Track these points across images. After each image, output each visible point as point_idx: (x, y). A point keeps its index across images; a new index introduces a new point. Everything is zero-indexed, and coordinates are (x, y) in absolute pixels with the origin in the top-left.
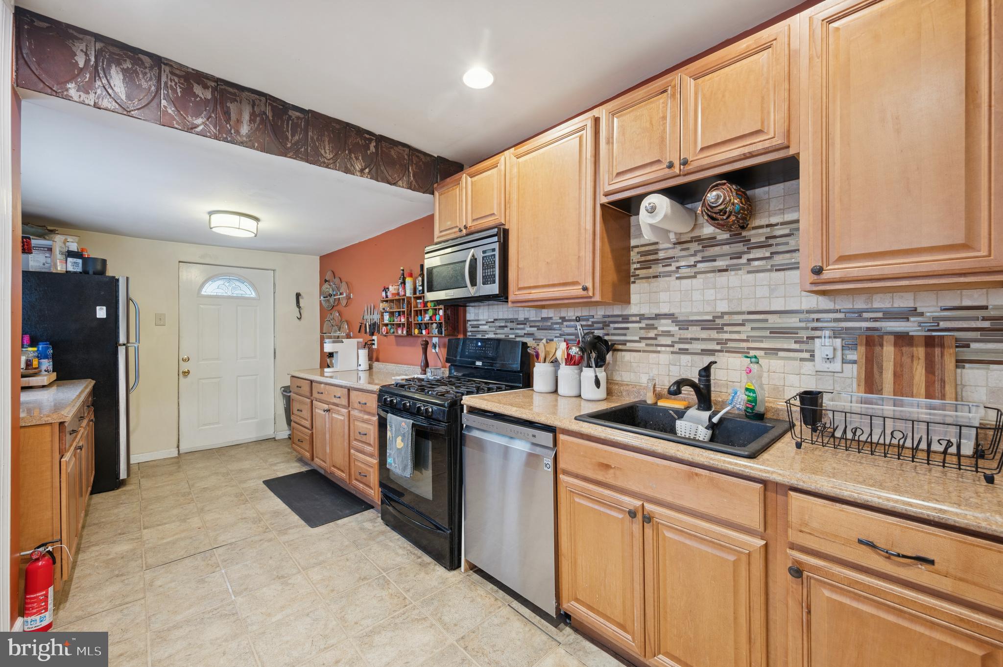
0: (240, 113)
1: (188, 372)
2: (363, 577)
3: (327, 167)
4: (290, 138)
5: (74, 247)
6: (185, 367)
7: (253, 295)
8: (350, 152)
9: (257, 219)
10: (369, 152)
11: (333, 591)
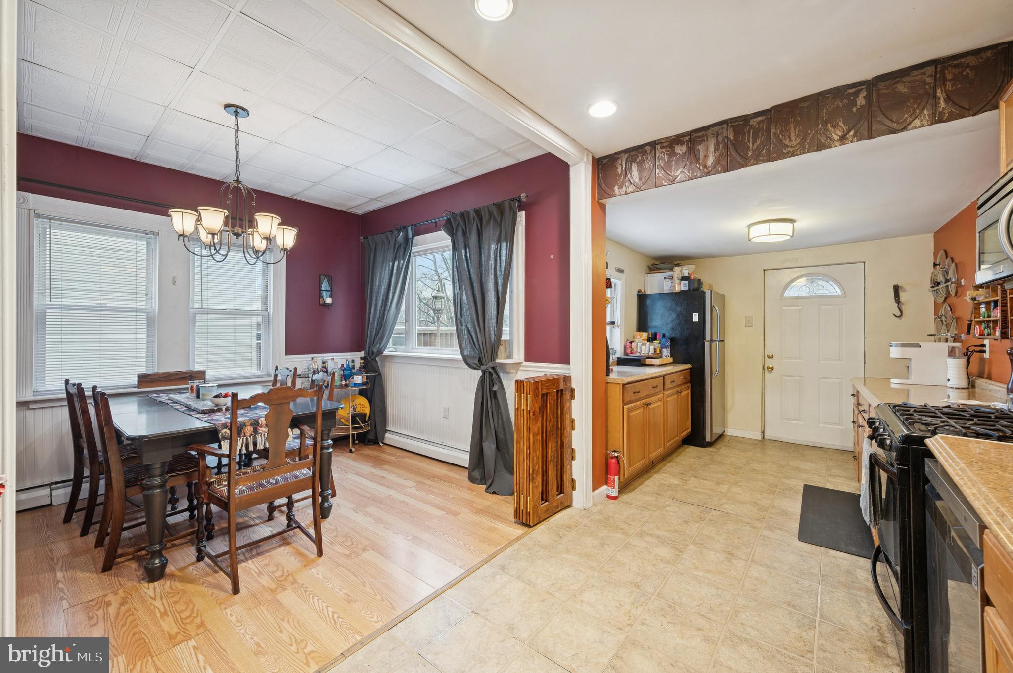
0: (707, 150)
1: (772, 368)
2: (793, 604)
3: (793, 155)
4: (751, 146)
5: (686, 274)
6: (769, 363)
7: (838, 291)
8: (825, 123)
9: (791, 221)
10: (854, 109)
11: (754, 590)
